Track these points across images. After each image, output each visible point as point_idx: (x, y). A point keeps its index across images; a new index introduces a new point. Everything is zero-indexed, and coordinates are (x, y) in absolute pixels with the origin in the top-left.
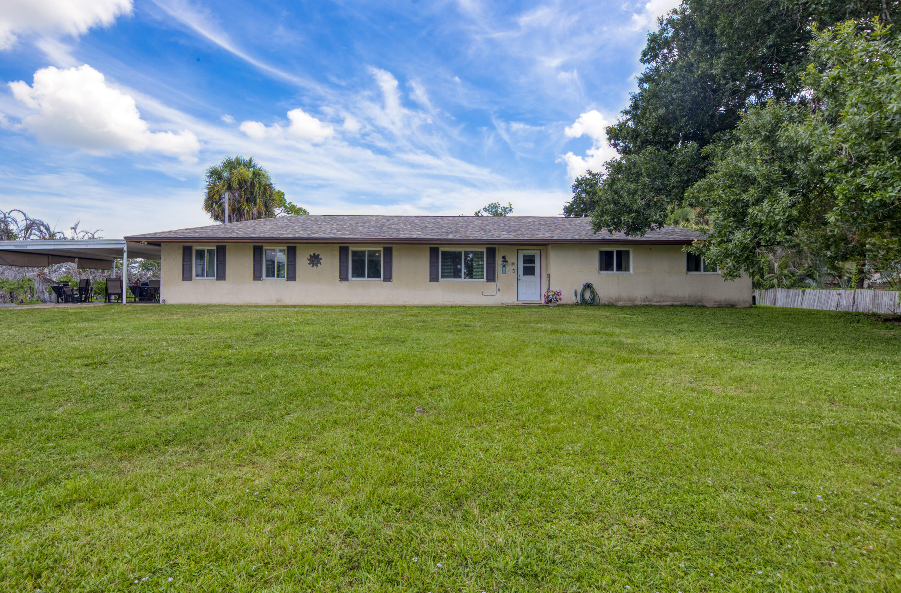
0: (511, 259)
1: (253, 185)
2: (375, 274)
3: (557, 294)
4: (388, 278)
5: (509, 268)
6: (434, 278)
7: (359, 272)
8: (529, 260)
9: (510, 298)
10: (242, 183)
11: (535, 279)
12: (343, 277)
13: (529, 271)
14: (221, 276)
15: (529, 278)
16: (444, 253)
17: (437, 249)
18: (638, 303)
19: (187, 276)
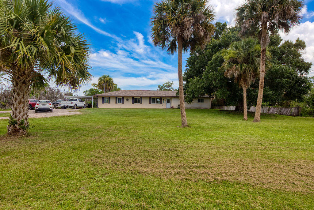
0: (165, 100)
1: (109, 82)
2: (139, 102)
3: (173, 106)
4: (141, 103)
5: (164, 101)
6: (150, 103)
7: (136, 102)
8: (168, 100)
9: (164, 107)
10: (107, 82)
11: (170, 103)
12: (133, 103)
13: (168, 102)
14: (109, 103)
15: (168, 103)
16: (152, 99)
17: (151, 98)
18: (189, 108)
19: (103, 103)
